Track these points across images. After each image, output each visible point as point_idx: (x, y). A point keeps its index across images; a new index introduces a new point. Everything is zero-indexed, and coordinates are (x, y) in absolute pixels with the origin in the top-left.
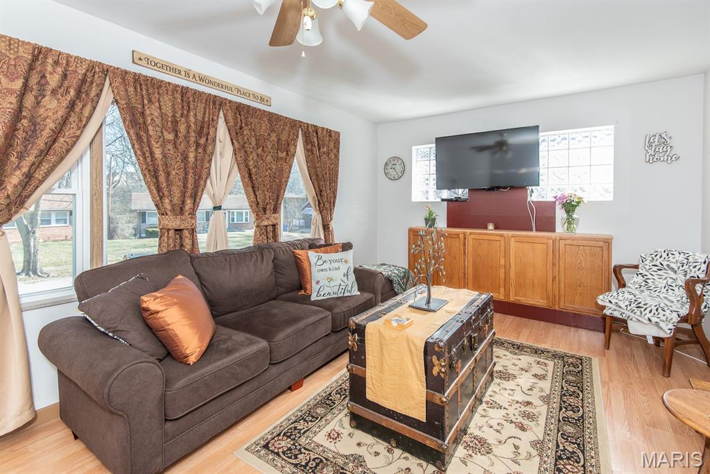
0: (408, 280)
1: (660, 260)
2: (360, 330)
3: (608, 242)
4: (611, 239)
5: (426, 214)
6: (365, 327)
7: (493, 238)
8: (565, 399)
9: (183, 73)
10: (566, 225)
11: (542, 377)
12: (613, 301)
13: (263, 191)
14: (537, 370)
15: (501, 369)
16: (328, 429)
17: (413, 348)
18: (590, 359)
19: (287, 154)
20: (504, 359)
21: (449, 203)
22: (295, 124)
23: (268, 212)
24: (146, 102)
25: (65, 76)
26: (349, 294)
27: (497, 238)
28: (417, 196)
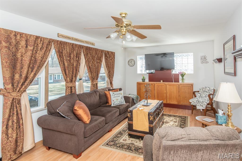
0: (138, 99)
1: (204, 89)
2: (131, 112)
3: (192, 85)
4: (193, 84)
5: (142, 78)
6: (132, 111)
7: (162, 85)
8: (181, 126)
9: (71, 38)
10: (182, 80)
11: (176, 122)
12: (193, 101)
13: (93, 73)
14: (175, 120)
15: (166, 121)
16: (123, 139)
17: (145, 114)
18: (188, 117)
19: (100, 61)
20: (166, 119)
21: (149, 74)
22: (102, 51)
23: (95, 79)
24: (63, 49)
25: (43, 44)
26: (123, 104)
27: (164, 85)
28: (139, 72)
